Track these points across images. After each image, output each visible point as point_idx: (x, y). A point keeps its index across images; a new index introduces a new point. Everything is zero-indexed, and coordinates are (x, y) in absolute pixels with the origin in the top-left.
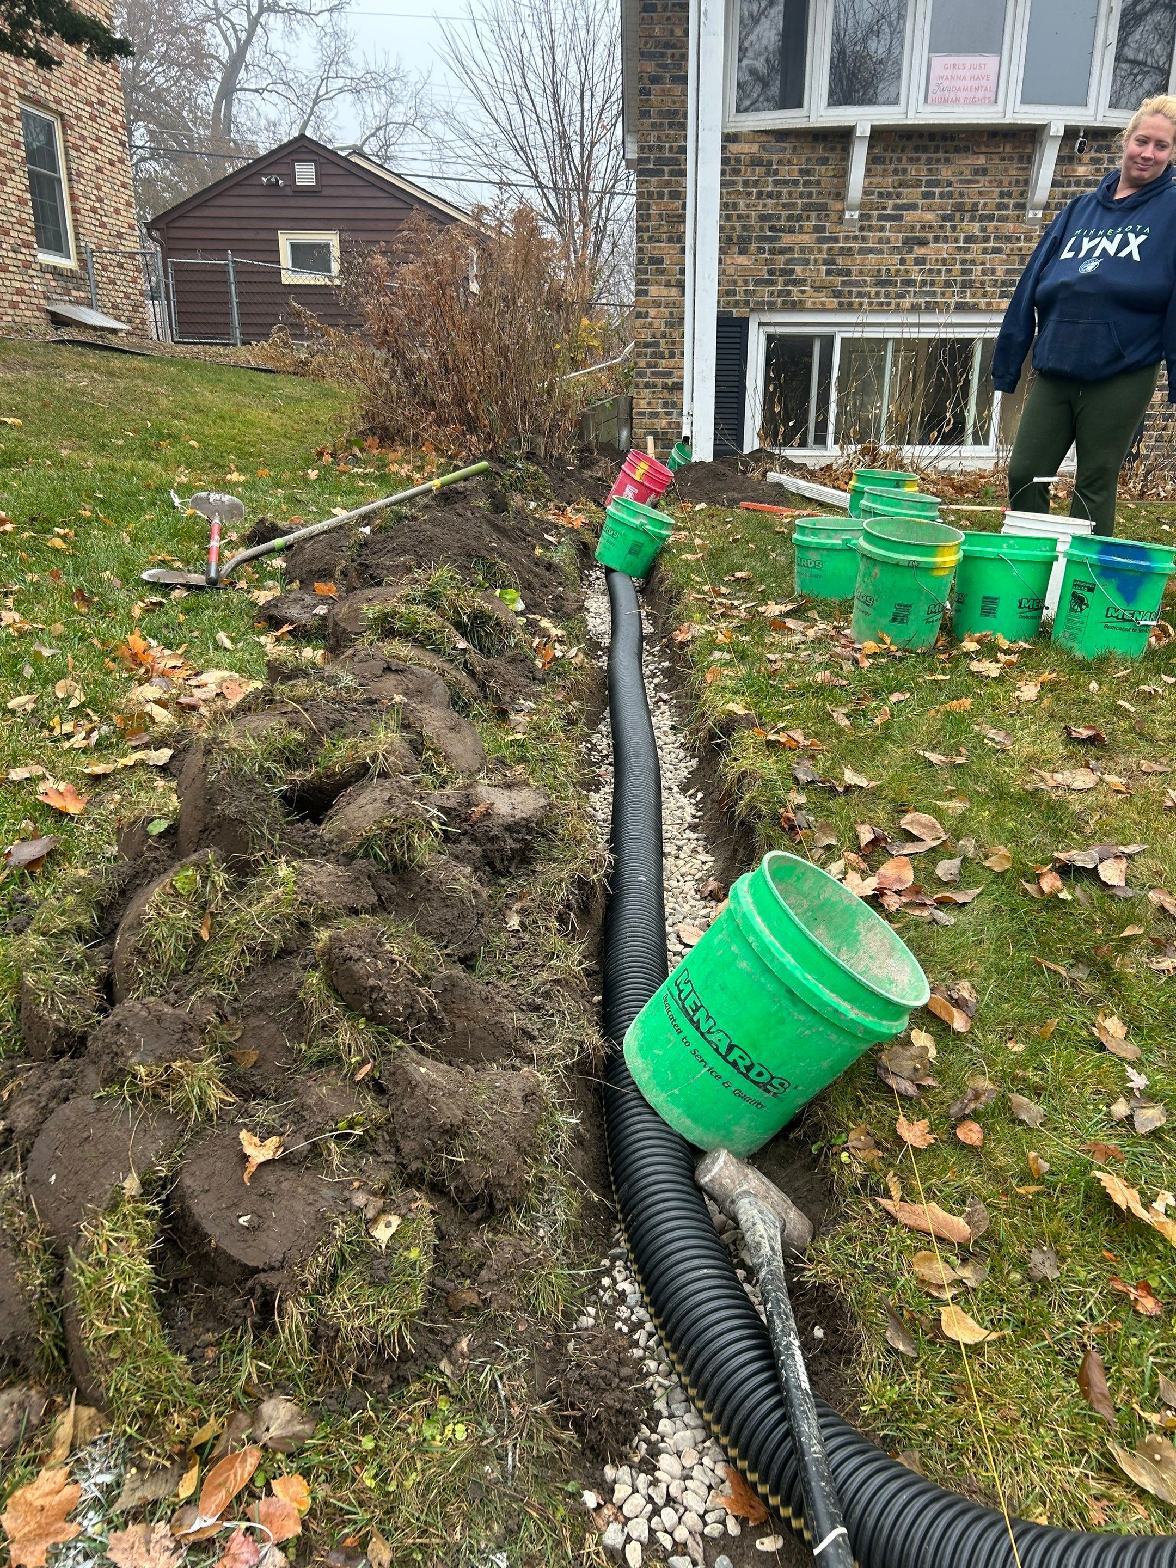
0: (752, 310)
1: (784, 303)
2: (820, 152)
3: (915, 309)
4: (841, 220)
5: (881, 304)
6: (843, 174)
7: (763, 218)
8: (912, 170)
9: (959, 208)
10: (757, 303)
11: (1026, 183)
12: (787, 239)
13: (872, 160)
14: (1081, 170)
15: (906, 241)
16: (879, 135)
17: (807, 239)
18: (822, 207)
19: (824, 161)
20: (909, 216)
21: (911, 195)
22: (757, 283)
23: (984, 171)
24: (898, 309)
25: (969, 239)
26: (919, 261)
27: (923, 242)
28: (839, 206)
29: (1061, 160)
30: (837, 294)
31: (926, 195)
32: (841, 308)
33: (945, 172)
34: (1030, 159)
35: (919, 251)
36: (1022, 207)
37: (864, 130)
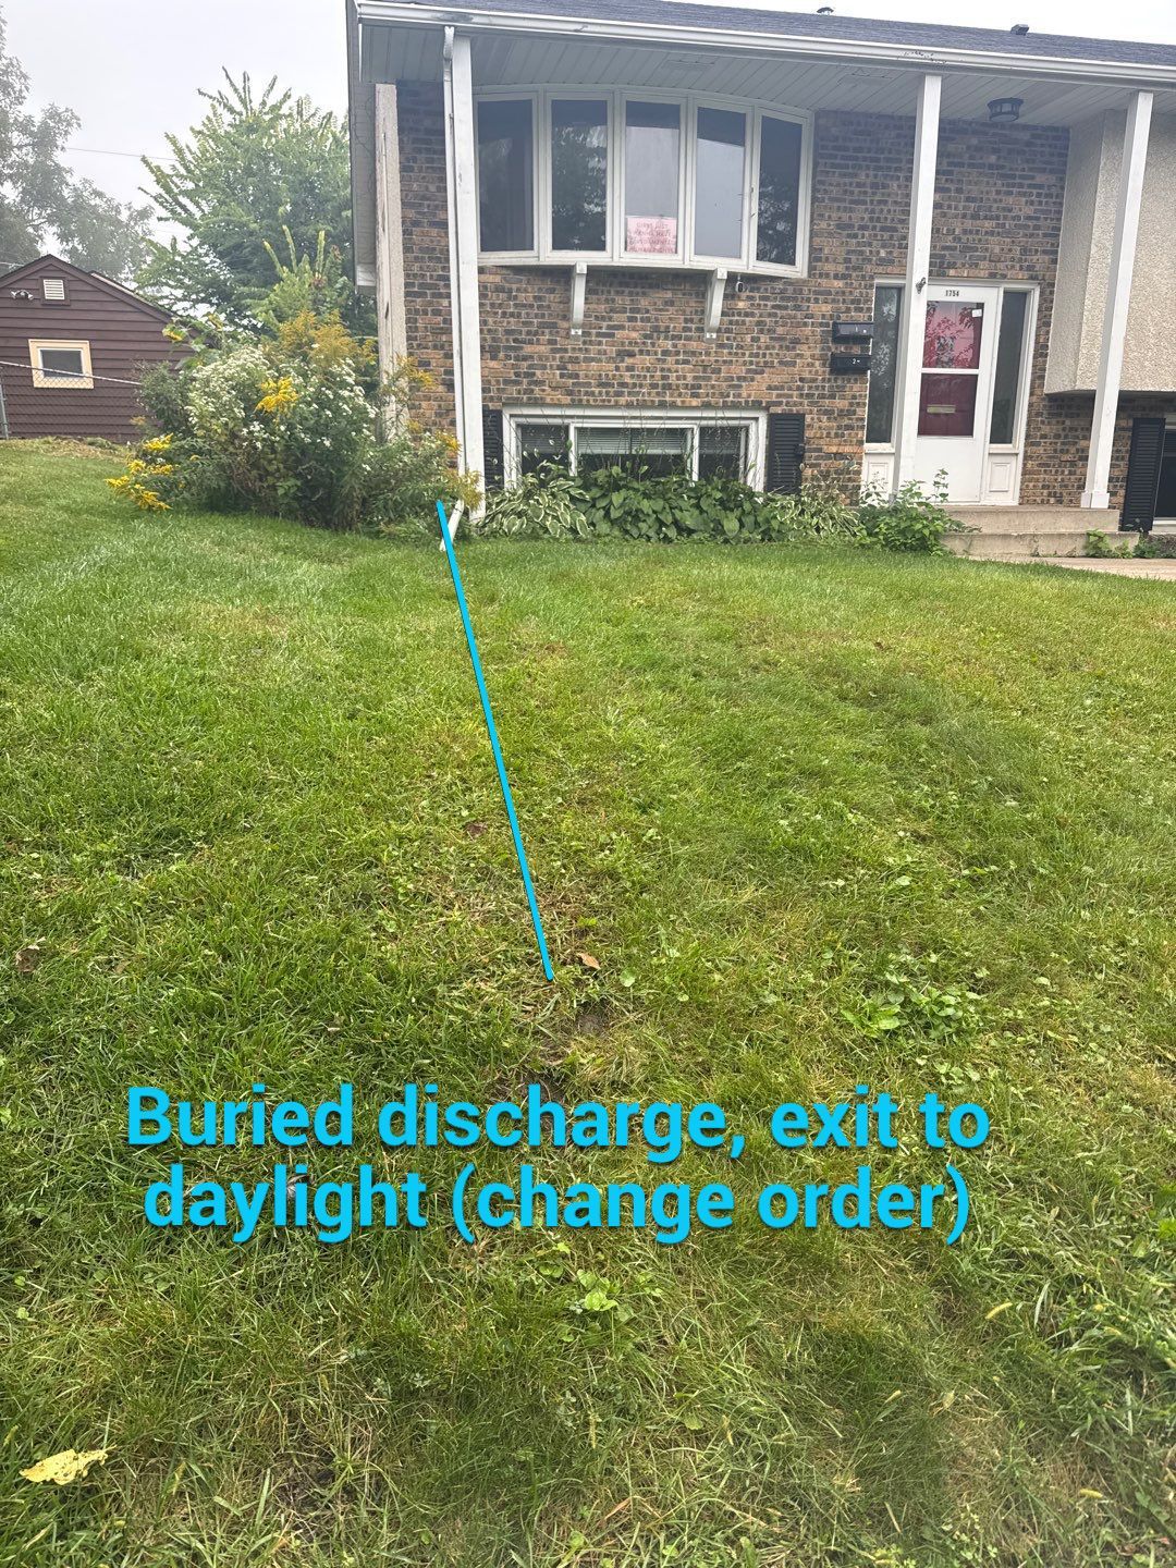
0: (504, 404)
1: (529, 399)
2: (549, 284)
3: (629, 406)
4: (568, 336)
5: (604, 401)
6: (567, 301)
7: (508, 332)
8: (619, 300)
9: (656, 329)
10: (508, 399)
11: (703, 313)
12: (528, 349)
13: (589, 291)
14: (741, 305)
15: (619, 353)
16: (594, 273)
17: (544, 349)
18: (553, 326)
19: (552, 291)
20: (619, 334)
21: (618, 318)
22: (506, 382)
23: (672, 303)
24: (617, 406)
25: (665, 353)
26: (630, 369)
27: (631, 355)
28: (565, 325)
29: (726, 297)
30: (570, 393)
31: (631, 319)
32: (572, 405)
33: (644, 303)
34: (704, 295)
35: (629, 361)
36: (701, 330)
37: (582, 268)
